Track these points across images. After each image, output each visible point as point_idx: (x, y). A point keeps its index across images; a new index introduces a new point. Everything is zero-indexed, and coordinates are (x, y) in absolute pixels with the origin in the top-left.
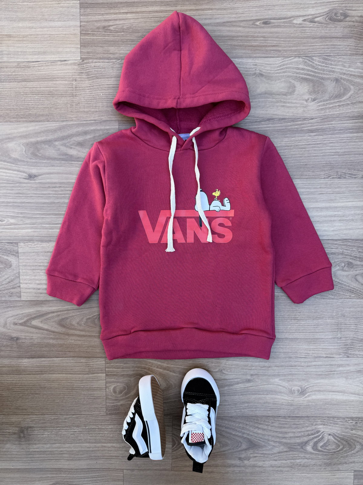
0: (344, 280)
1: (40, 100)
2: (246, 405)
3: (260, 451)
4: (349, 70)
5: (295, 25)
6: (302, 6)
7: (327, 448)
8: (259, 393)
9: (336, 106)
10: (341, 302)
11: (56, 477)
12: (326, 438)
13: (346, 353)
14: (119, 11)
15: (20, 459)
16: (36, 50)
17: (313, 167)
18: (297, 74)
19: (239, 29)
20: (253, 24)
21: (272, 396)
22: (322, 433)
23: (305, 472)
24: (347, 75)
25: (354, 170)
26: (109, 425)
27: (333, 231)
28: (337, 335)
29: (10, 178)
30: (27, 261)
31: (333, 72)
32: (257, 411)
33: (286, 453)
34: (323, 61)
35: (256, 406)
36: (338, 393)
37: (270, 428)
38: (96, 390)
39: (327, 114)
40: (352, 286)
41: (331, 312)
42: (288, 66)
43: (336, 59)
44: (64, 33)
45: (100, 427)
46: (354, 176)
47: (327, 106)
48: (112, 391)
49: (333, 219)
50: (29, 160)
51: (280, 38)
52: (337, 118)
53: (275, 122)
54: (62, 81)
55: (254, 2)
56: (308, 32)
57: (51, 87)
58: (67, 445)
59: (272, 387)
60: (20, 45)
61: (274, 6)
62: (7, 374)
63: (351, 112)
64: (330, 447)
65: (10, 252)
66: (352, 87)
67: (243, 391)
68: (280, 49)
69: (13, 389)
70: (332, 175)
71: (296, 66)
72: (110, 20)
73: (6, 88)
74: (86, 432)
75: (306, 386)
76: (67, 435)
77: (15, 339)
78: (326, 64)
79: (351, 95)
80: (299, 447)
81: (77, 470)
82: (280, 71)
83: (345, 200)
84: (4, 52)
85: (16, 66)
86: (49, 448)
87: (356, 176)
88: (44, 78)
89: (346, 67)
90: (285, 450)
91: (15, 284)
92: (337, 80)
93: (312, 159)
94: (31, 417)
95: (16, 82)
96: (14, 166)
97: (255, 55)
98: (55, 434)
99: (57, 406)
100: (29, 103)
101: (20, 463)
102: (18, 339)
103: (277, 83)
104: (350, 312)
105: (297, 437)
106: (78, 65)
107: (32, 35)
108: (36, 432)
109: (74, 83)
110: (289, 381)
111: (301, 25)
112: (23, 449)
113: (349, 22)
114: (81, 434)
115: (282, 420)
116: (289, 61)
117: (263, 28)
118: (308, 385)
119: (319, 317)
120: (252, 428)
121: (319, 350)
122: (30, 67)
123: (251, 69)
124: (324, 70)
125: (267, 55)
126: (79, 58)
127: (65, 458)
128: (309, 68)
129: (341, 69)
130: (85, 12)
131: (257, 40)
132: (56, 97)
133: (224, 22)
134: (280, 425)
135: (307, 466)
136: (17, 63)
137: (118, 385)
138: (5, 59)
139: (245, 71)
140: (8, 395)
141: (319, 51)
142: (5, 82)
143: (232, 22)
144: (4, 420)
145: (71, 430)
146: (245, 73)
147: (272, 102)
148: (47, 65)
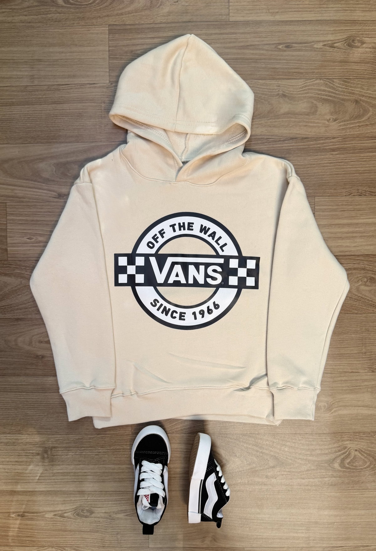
0: (367, 294)
1: (70, 122)
3: (287, 469)
4: (368, 93)
5: (315, 49)
6: (322, 32)
7: (355, 465)
9: (356, 126)
10: (364, 317)
11: (79, 500)
12: (353, 453)
13: (371, 368)
14: (146, 36)
16: (65, 74)
17: (335, 185)
18: (319, 95)
19: (262, 52)
20: (275, 48)
22: (349, 448)
23: (333, 491)
24: (365, 97)
25: (374, 188)
27: (355, 246)
28: (362, 350)
29: (40, 197)
31: (353, 93)
33: (313, 472)
34: (343, 84)
36: (363, 408)
37: (297, 446)
39: (348, 134)
41: (355, 327)
42: (310, 87)
43: (355, 82)
44: (93, 57)
45: (125, 447)
46: (374, 194)
47: (348, 126)
49: (354, 235)
50: (59, 180)
51: (302, 61)
52: (357, 138)
53: (298, 141)
54: (91, 103)
55: (277, 28)
56: (327, 56)
57: (79, 109)
58: (92, 466)
60: (50, 69)
61: (296, 31)
62: (32, 392)
63: (370, 132)
64: (357, 463)
66: (371, 109)
68: (302, 71)
69: (39, 408)
70: (353, 193)
71: (317, 88)
72: (138, 45)
73: (37, 111)
74: (110, 453)
75: (332, 401)
76: (92, 456)
77: (41, 357)
78: (346, 86)
79: (370, 116)
80: (326, 465)
81: (101, 493)
82: (302, 92)
83: (366, 217)
84: (36, 76)
85: (46, 89)
86: (73, 469)
88: (73, 101)
89: (364, 90)
90: (312, 468)
92: (357, 102)
93: (334, 177)
94: (55, 437)
95: (46, 104)
97: (278, 77)
98: (80, 455)
99: (82, 425)
101: (43, 485)
102: (43, 357)
103: (300, 103)
104: (374, 327)
105: (324, 454)
106: (107, 88)
107: (61, 59)
108: (60, 453)
109: (103, 105)
111: (321, 49)
112: (46, 470)
113: (366, 48)
114: (105, 454)
115: (309, 437)
116: (311, 83)
117: (285, 51)
118: (334, 401)
119: (344, 332)
120: (279, 446)
121: (344, 366)
122: (60, 90)
123: (274, 90)
124: (344, 92)
125: (290, 77)
126: (108, 82)
127: (88, 480)
128: (330, 90)
129: (360, 92)
130: (114, 37)
133: (248, 46)
134: (308, 442)
135: (335, 485)
136: (48, 86)
138: (36, 83)
139: (269, 92)
140: (33, 413)
141: (339, 74)
142: (36, 105)
143: (255, 45)
144: (28, 440)
145: (95, 450)
146: (268, 94)
147: (295, 122)
148: (76, 88)
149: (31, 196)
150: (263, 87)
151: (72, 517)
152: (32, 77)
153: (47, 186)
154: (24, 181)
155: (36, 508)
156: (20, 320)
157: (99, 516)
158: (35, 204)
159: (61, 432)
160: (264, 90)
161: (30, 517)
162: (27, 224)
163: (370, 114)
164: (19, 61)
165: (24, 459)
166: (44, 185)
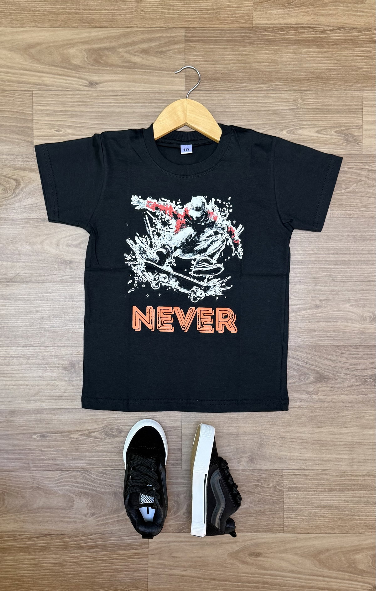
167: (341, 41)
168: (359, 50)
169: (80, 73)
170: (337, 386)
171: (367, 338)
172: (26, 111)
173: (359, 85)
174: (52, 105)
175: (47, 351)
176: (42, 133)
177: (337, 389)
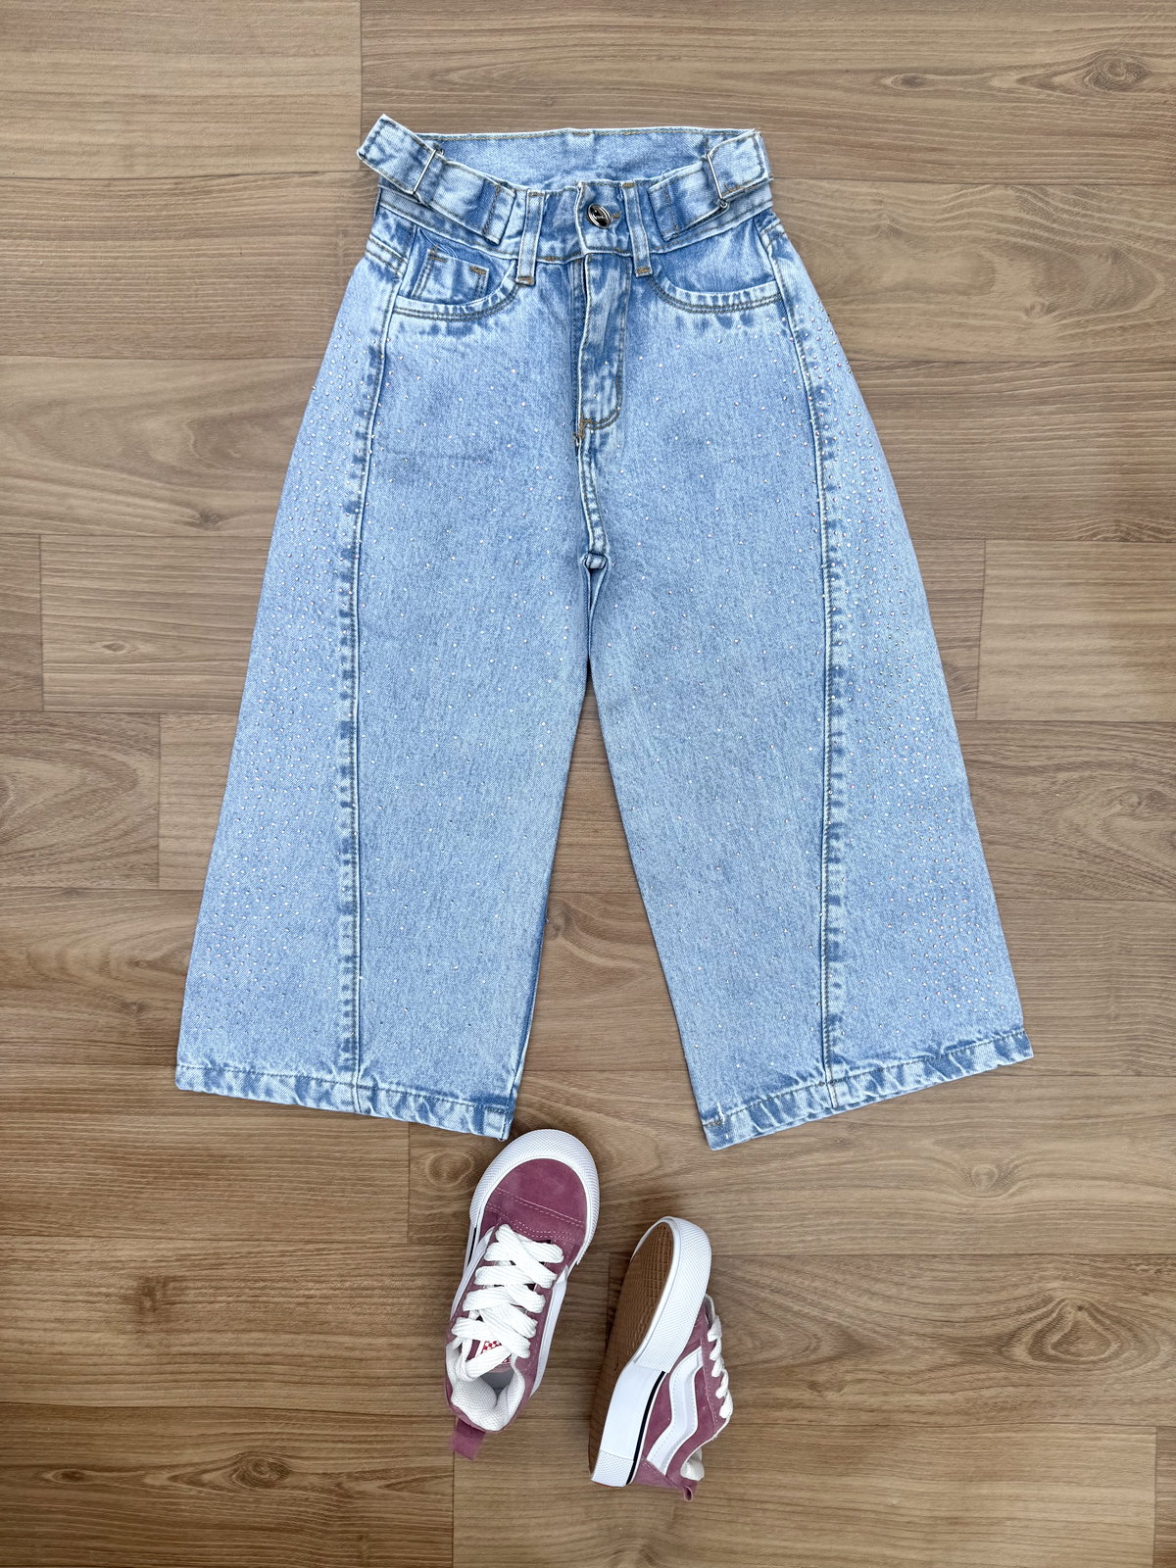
0: (1133, 845)
1: (241, 295)
2: (835, 1221)
3: (876, 1363)
4: (1152, 227)
5: (994, 92)
6: (1017, 39)
7: (1073, 1350)
8: (873, 1183)
9: (1112, 329)
10: (1119, 911)
11: (248, 1434)
12: (1071, 1317)
13: (1132, 1062)
14: (479, 25)
15: (138, 1378)
16: (229, 143)
17: (1046, 506)
18: (999, 233)
19: (832, 94)
20: (874, 84)
21: (910, 1192)
22: (1059, 1303)
23: (1006, 1426)
24: (1145, 238)
25: (1167, 518)
26: (416, 1275)
27: (1105, 696)
28: (1108, 1008)
29: (146, 521)
30: (186, 769)
31: (1106, 230)
32: (869, 1241)
33: (950, 1371)
34: (1074, 200)
35: (864, 1223)
36: (1107, 1182)
37: (906, 1294)
38: (380, 1166)
39: (1089, 350)
40: (1160, 865)
41: (1089, 940)
42: (974, 209)
43: (1112, 195)
44: (315, 91)
45: (387, 1282)
46: (1165, 537)
47: (1090, 328)
48: (427, 1171)
50: (203, 470)
51: (954, 129)
52: (1118, 364)
53: (934, 370)
54: (305, 234)
55: (880, 18)
56: (1031, 115)
57: (272, 255)
58: (287, 1337)
59: (913, 1165)
60: (184, 127)
61: (936, 33)
62: (109, 1112)
63: (1157, 348)
64: (1081, 1346)
65: (137, 742)
66: (1159, 277)
67: (824, 1176)
68: (951, 158)
69: (128, 1159)
70: (1103, 531)
71: (996, 212)
72: (452, 53)
73: (142, 257)
74: (343, 1300)
75: (1013, 1160)
76: (285, 1306)
77: (135, 1007)
78: (1084, 208)
79: (1157, 301)
80: (990, 1350)
81: (315, 1416)
82: (949, 223)
83: (1140, 607)
84: (138, 150)
85: (169, 189)
86: (230, 1344)
87: (1171, 537)
88: (252, 227)
89: (1142, 219)
90: (950, 1360)
91: (145, 841)
92: (1116, 255)
93: (1043, 482)
94: (177, 1246)
95: (170, 238)
96: (161, 488)
97: (878, 173)
98: (250, 1302)
99: (259, 1213)
100: (209, 301)
101: (137, 1389)
102: (142, 1008)
103: (942, 258)
104: (1148, 940)
105: (986, 1319)
106: (354, 186)
107: (219, 97)
108: (191, 1296)
109: (341, 242)
110: (963, 1146)
111: (1013, 92)
112: (148, 1346)
113: (1150, 90)
114: (327, 1304)
115: (942, 1267)
116: (978, 197)
117: (903, 95)
118: (1018, 1158)
119: (1053, 952)
120: (853, 1293)
122: (211, 192)
123: (865, 215)
124: (1077, 225)
125: (914, 176)
126: (357, 167)
127: (277, 1378)
128: (1034, 218)
129: (1130, 224)
131: (886, 130)
132: (288, 285)
133: (791, 73)
134: (938, 1284)
135: (1014, 1408)
136: (174, 181)
137: (446, 1155)
138: (140, 171)
139: (850, 219)
140: (112, 1175)
141: (1065, 170)
142: (141, 239)
143: (813, 72)
144: (96, 1256)
145: (298, 1290)
146: (847, 226)
147: (925, 313)
148: (261, 187)
149: (116, 517)
150: (832, 203)
151: (226, 1484)
152: (128, 153)
153: (167, 489)
154: (99, 471)
155: (118, 1457)
156: (78, 893)
157: (305, 1483)
158: (128, 541)
159: (197, 1233)
160: (834, 212)
161: (98, 1482)
162: (107, 602)
163: (1158, 292)
164: (89, 99)
165: (82, 1314)
166: (158, 484)
167: (920, 398)
168: (971, 425)
169: (177, 488)
170: (896, 1368)
171: (981, 1232)
172: (22, 590)
173: (974, 523)
174: (96, 575)
175: (78, 1247)
176: (67, 654)
177: (897, 1377)
